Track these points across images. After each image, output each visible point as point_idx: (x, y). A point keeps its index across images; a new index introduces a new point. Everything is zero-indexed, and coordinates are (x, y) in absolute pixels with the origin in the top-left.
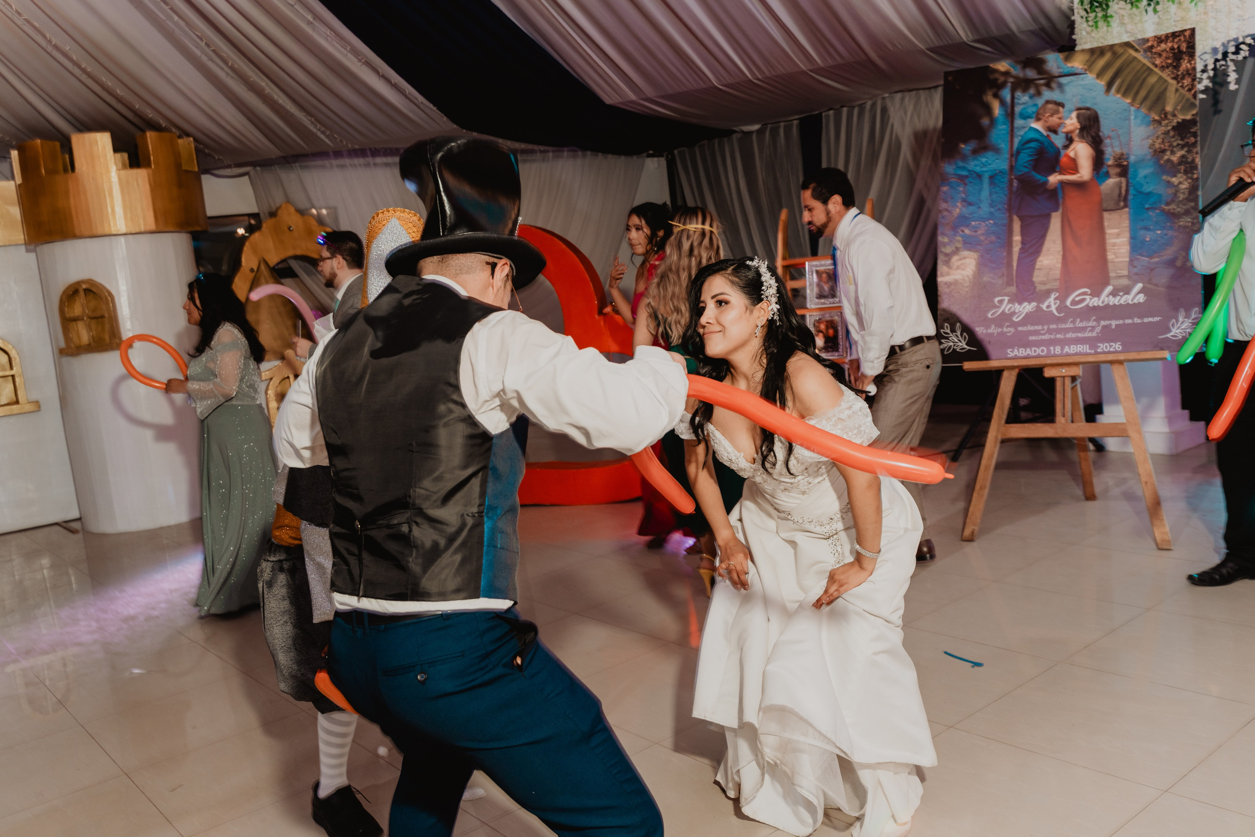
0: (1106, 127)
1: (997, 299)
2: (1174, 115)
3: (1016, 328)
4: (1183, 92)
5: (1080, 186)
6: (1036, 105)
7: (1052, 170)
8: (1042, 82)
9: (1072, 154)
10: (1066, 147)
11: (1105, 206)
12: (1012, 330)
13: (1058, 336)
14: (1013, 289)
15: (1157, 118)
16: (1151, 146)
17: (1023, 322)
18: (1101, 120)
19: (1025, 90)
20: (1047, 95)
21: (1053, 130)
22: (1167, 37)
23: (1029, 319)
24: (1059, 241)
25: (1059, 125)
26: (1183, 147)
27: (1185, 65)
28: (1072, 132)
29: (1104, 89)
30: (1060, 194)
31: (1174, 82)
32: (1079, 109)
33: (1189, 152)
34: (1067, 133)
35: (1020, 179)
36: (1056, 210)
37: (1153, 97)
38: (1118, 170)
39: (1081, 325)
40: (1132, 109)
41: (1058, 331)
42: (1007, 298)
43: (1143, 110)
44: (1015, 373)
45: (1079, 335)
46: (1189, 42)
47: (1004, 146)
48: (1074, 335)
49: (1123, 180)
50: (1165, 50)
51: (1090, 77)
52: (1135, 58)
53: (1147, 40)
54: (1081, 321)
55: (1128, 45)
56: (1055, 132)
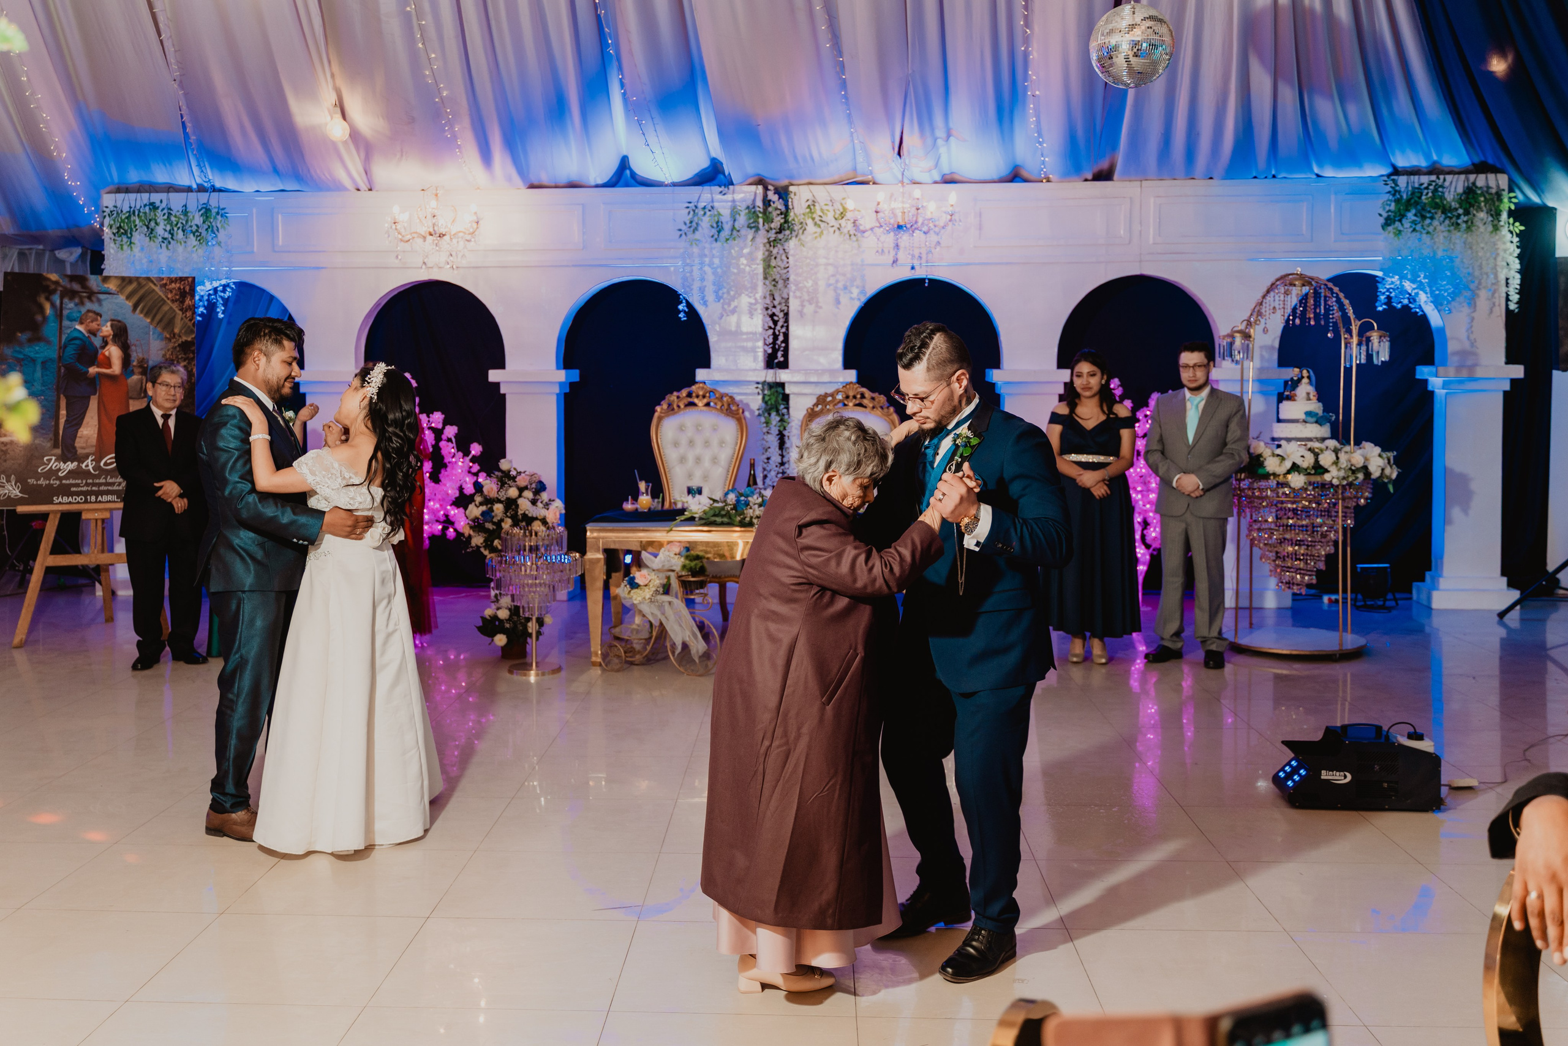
0: (133, 337)
1: (45, 459)
2: (180, 336)
3: (61, 481)
4: (187, 320)
5: (112, 378)
6: (80, 312)
7: (92, 364)
8: (85, 294)
9: (107, 353)
10: (103, 347)
11: (130, 395)
12: (58, 482)
13: (94, 488)
14: (58, 451)
15: (168, 336)
16: (164, 356)
17: (66, 477)
18: (129, 331)
19: (71, 299)
20: (89, 305)
21: (94, 333)
22: (176, 278)
23: (71, 474)
24: (96, 418)
25: (98, 330)
26: (185, 360)
27: (188, 302)
28: (107, 337)
29: (132, 309)
30: (98, 382)
31: (180, 313)
32: (112, 320)
33: (189, 363)
34: (103, 337)
35: (66, 367)
36: (95, 394)
37: (165, 321)
38: (140, 370)
39: (111, 481)
40: (151, 327)
41: (94, 485)
42: (54, 458)
43: (159, 329)
44: (58, 516)
45: (110, 488)
46: (191, 287)
47: (54, 340)
48: (106, 488)
49: (144, 377)
50: (174, 289)
51: (121, 298)
52: (154, 290)
53: (163, 279)
54: (111, 478)
55: (149, 279)
56: (95, 335)
